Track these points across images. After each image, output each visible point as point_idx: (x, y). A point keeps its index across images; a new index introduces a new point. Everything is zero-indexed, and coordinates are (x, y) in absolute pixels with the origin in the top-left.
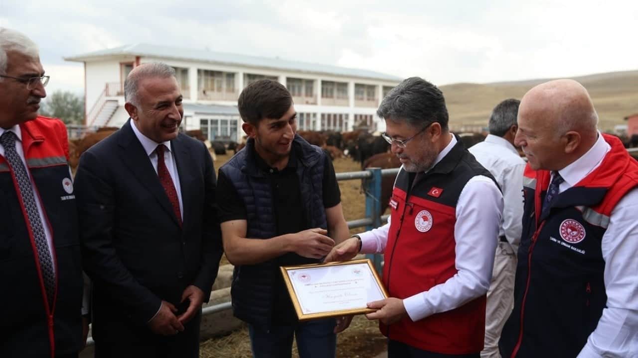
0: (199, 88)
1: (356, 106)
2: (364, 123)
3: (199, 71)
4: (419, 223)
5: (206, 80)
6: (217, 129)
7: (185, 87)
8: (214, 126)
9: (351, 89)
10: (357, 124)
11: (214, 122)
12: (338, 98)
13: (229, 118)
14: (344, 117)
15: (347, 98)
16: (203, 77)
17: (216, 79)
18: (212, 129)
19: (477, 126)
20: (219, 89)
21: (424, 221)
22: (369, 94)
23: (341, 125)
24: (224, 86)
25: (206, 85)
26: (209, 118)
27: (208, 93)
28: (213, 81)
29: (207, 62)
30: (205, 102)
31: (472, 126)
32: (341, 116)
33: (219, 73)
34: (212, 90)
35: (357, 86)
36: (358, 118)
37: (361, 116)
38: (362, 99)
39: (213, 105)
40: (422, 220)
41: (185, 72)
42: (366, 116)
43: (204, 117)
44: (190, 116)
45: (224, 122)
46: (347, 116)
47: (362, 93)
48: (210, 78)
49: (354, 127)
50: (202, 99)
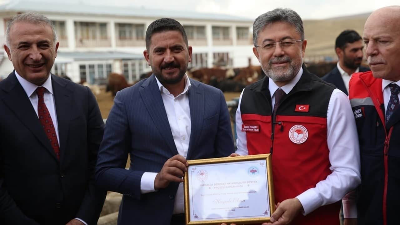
0: (76, 37)
1: (214, 45)
2: (222, 60)
3: (75, 23)
4: (293, 137)
5: (82, 31)
6: (94, 72)
7: (64, 37)
8: (91, 70)
9: (209, 32)
10: (217, 60)
11: (92, 67)
12: (198, 39)
13: (104, 63)
14: (204, 56)
15: (205, 39)
16: (79, 28)
17: (91, 29)
18: (90, 73)
19: (319, 56)
20: (94, 38)
21: (299, 134)
22: (224, 34)
23: (202, 62)
24: (98, 34)
25: (82, 34)
26: (87, 63)
27: (85, 41)
28: (88, 31)
29: (82, 15)
30: (82, 50)
31: (315, 56)
32: (201, 55)
33: (93, 24)
34: (88, 38)
35: (215, 28)
36: (217, 56)
37: (219, 54)
38: (218, 39)
39: (89, 53)
40: (296, 134)
41: (62, 24)
42: (223, 54)
43: (83, 63)
44: (70, 63)
45: (100, 66)
46: (206, 55)
47: (218, 34)
48: (85, 28)
49: (214, 64)
50: (79, 47)
